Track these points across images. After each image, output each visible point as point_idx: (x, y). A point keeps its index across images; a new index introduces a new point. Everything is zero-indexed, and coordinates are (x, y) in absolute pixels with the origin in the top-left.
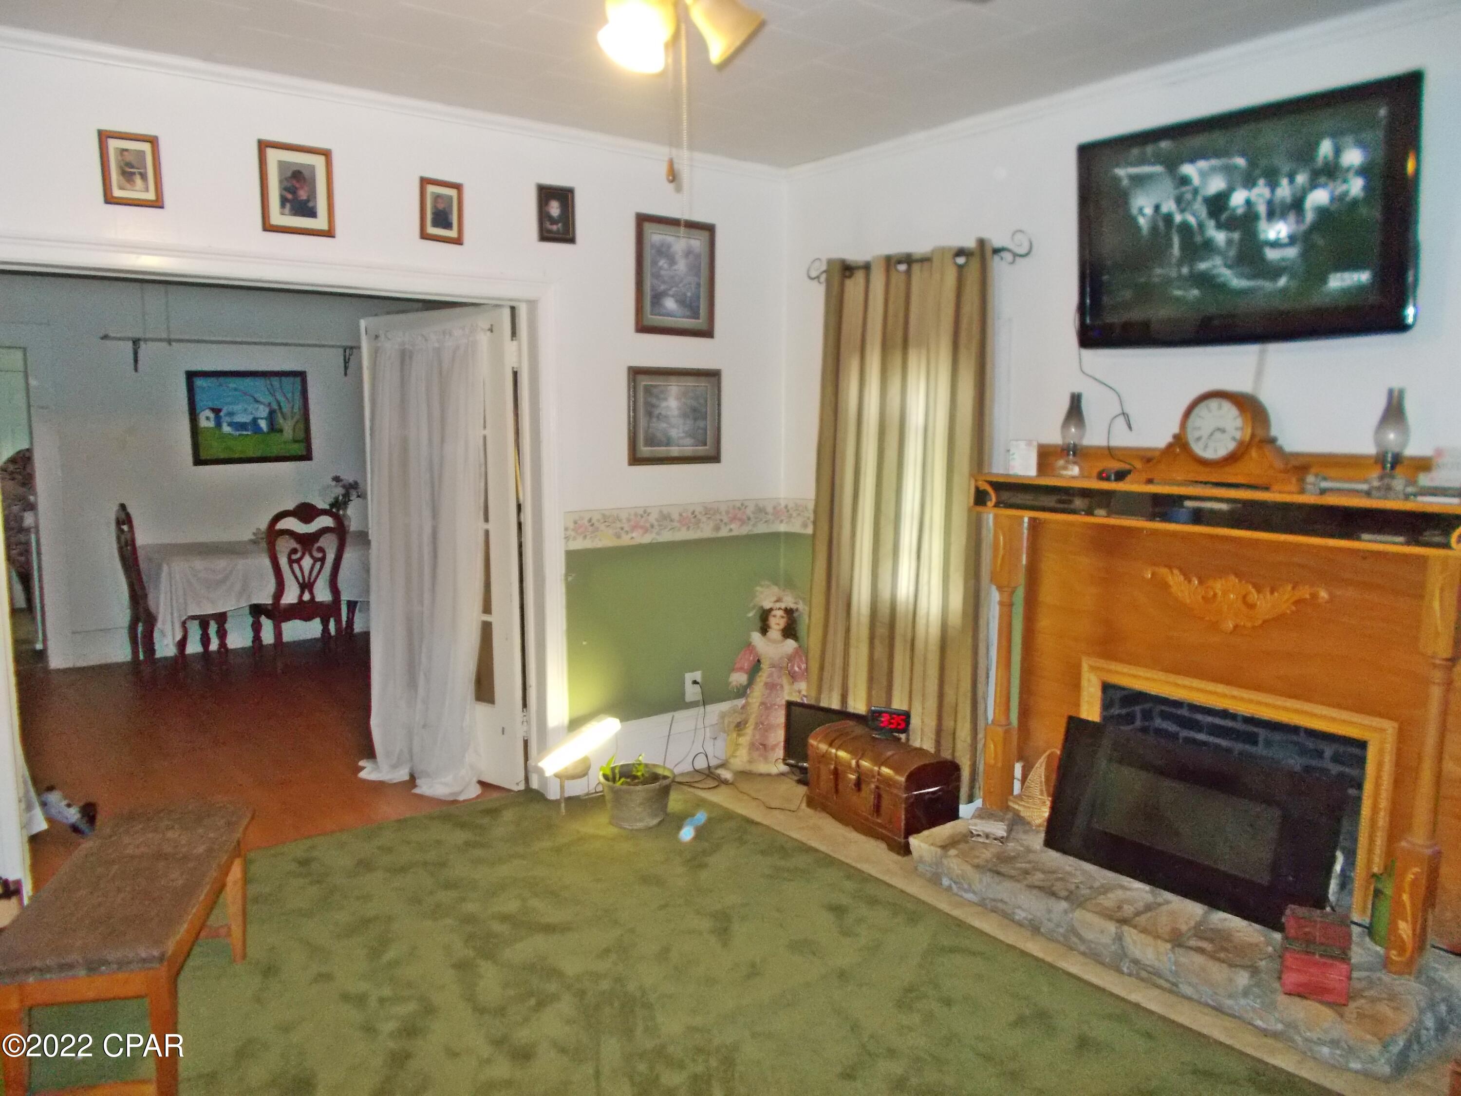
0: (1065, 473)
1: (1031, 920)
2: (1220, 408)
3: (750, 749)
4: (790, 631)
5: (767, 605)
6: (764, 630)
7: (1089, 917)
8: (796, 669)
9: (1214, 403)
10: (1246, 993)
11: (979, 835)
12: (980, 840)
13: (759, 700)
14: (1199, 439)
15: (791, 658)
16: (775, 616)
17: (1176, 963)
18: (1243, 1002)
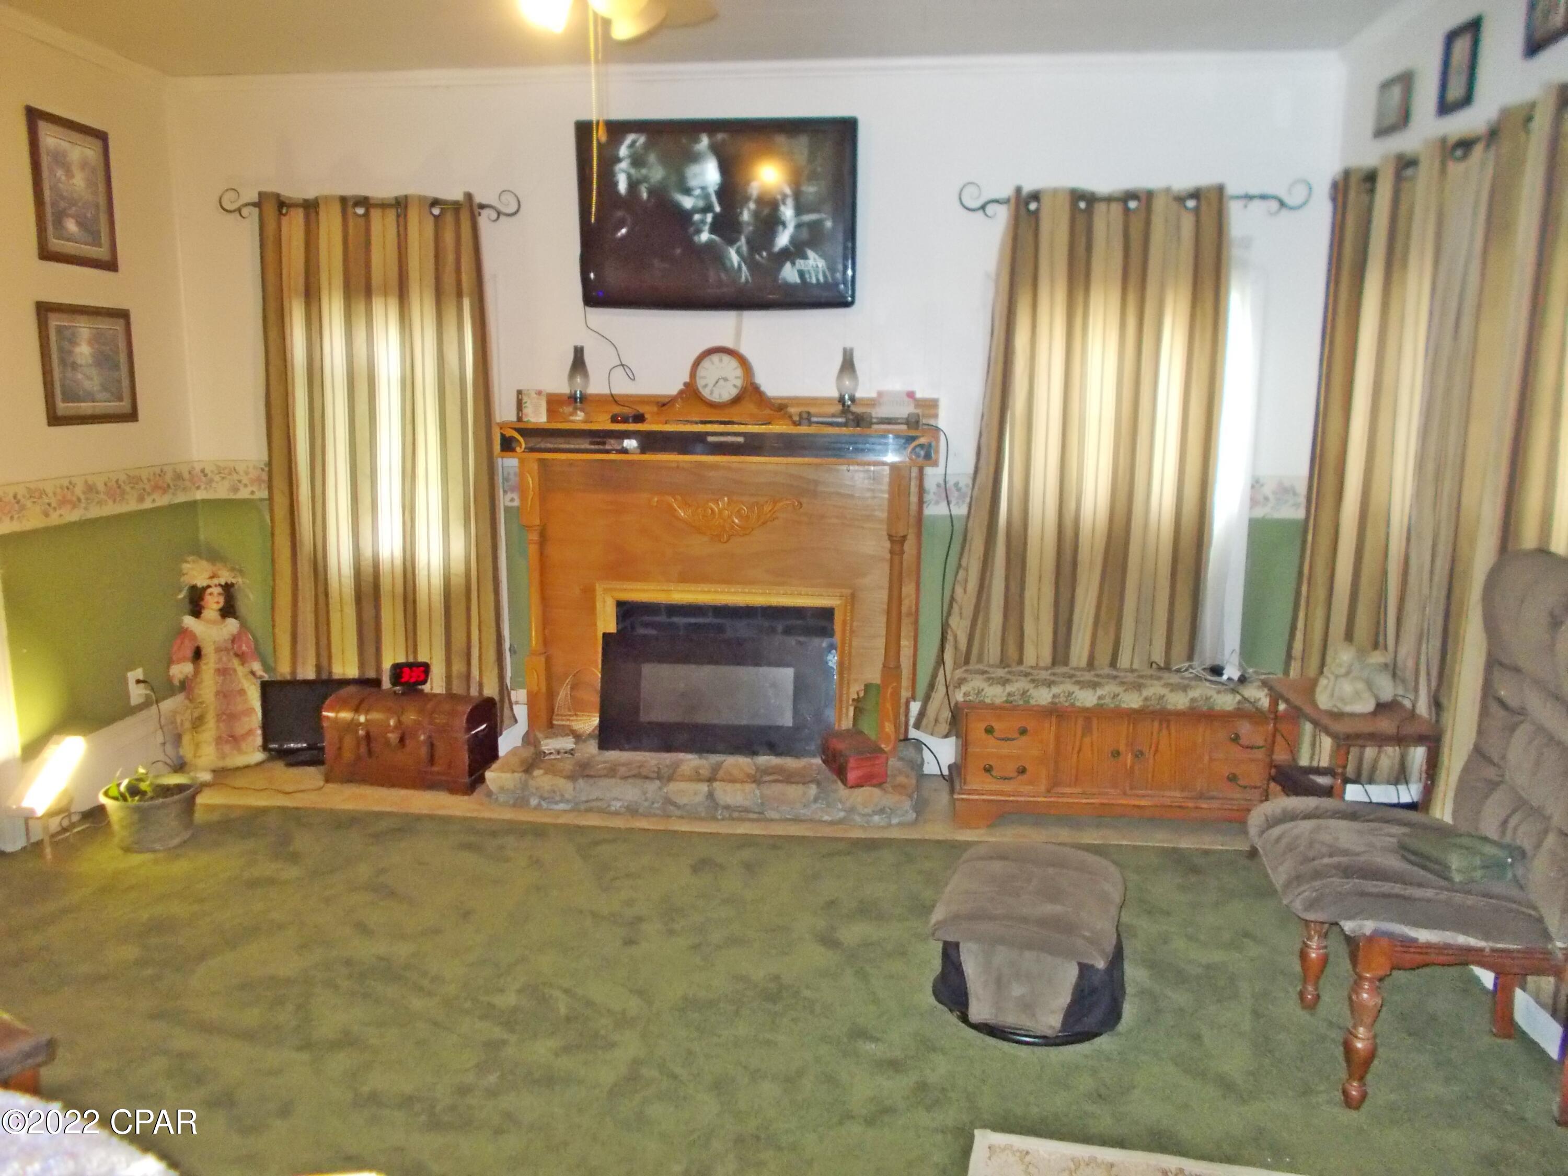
0: (572, 418)
1: (627, 806)
2: (721, 360)
3: (217, 744)
4: (228, 610)
5: (201, 582)
6: (197, 612)
7: (683, 785)
8: (244, 648)
9: (715, 358)
10: (816, 800)
11: (551, 753)
12: (552, 757)
13: (214, 689)
14: (706, 386)
15: (234, 640)
16: (211, 594)
17: (762, 797)
18: (814, 806)
